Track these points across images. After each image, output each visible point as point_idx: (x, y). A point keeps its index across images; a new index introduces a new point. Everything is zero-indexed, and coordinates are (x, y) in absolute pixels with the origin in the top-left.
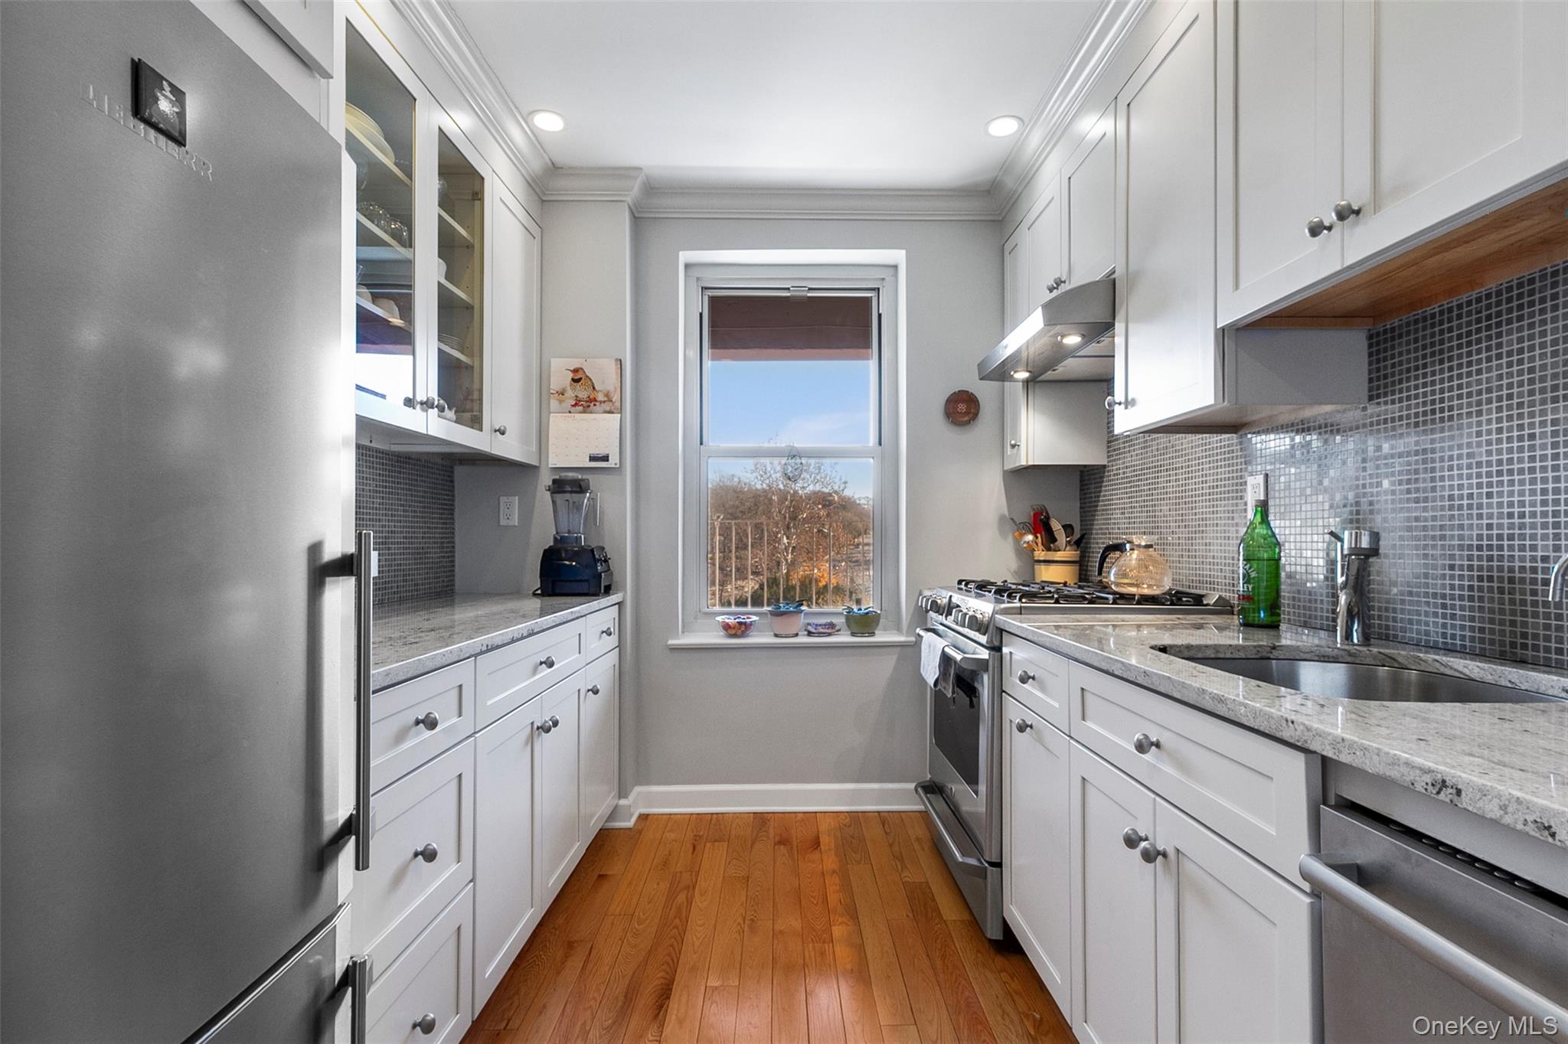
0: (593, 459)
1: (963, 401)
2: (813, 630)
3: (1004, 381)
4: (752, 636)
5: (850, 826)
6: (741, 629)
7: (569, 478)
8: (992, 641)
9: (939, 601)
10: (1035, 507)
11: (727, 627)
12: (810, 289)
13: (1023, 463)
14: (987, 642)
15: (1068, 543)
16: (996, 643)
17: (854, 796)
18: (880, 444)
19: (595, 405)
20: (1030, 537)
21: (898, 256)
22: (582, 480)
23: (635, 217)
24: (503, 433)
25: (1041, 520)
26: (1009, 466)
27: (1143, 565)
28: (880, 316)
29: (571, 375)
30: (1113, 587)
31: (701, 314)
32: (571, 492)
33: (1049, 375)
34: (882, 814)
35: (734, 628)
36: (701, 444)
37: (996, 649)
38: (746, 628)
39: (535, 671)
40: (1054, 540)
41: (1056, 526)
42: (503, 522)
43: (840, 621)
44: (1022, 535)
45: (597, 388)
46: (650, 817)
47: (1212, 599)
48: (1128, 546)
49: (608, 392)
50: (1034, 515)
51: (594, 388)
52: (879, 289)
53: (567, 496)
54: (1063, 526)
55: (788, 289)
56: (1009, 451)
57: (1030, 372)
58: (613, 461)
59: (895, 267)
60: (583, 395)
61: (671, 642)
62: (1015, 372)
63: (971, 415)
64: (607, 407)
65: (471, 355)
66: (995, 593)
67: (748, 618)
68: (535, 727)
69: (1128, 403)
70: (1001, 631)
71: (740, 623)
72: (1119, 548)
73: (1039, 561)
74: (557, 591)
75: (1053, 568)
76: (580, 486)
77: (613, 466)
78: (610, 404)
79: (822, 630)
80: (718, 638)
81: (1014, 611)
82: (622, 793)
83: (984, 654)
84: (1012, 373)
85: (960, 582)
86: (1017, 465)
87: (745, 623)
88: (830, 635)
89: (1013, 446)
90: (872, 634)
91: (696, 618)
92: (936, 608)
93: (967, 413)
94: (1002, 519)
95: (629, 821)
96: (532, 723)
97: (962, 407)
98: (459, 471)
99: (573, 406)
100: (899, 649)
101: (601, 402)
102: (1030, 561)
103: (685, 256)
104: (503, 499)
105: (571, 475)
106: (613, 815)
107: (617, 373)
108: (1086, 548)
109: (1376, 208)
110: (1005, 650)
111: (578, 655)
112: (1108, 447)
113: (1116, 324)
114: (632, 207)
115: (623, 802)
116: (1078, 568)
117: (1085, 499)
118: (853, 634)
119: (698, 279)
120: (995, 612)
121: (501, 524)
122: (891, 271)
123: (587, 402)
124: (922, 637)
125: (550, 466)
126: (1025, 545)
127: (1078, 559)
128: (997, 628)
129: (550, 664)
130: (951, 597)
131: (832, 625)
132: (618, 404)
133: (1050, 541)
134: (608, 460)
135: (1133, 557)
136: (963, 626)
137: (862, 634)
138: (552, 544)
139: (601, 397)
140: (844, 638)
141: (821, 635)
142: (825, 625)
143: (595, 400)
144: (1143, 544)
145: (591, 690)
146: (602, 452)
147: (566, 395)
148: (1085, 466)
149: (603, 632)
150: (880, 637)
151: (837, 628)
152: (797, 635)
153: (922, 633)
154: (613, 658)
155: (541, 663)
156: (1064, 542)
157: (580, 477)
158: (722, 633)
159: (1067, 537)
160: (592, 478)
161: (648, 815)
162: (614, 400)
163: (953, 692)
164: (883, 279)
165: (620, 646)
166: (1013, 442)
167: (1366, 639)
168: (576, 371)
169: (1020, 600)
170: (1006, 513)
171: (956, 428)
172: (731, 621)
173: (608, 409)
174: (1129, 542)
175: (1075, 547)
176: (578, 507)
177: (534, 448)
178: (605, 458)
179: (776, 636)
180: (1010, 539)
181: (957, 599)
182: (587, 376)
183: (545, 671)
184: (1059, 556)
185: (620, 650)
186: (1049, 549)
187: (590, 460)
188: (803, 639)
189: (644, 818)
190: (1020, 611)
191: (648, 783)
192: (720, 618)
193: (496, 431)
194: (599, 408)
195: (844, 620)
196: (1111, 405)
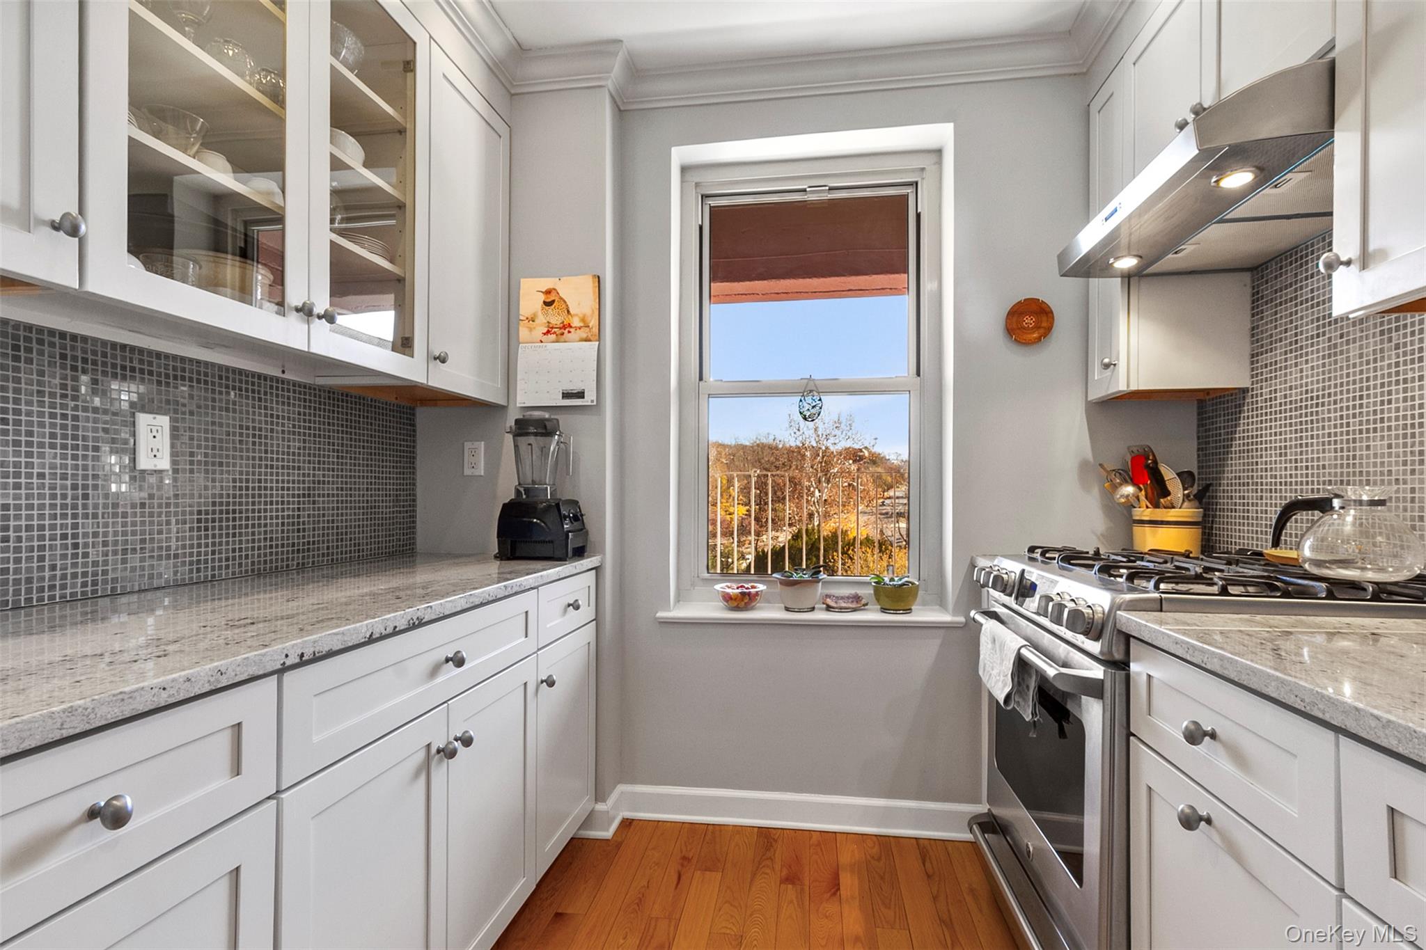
0: (566, 395)
1: (1031, 313)
2: (832, 604)
3: (1088, 276)
4: (761, 609)
5: (879, 859)
6: (743, 601)
7: (534, 417)
8: (1110, 652)
9: (1005, 577)
10: (1135, 449)
11: (727, 598)
12: (831, 189)
13: (1122, 387)
14: (1101, 652)
15: (1187, 497)
16: (1118, 656)
17: (887, 816)
18: (918, 374)
19: (569, 332)
20: (1129, 490)
21: (941, 134)
22: (548, 420)
23: (620, 110)
24: (443, 361)
25: (1148, 466)
26: (1096, 394)
27: (1367, 532)
28: (918, 216)
29: (542, 298)
30: (1307, 566)
31: (701, 228)
32: (536, 434)
33: (1170, 261)
34: (921, 842)
35: (735, 599)
36: (701, 379)
37: (1119, 665)
38: (750, 599)
39: (435, 671)
40: (1166, 493)
41: (1168, 474)
42: (467, 472)
43: (866, 592)
44: (1115, 487)
45: (571, 311)
46: (634, 823)
48: (1336, 503)
49: (584, 316)
50: (1133, 459)
51: (568, 311)
52: (917, 183)
53: (532, 439)
54: (1177, 474)
55: (804, 190)
56: (1097, 373)
57: (1141, 257)
58: (590, 398)
59: (939, 152)
60: (556, 320)
61: (660, 614)
62: (1117, 258)
63: (1042, 331)
64: (583, 333)
66: (1100, 570)
67: (753, 587)
68: (434, 750)
69: (1365, 261)
70: (1127, 638)
71: (743, 594)
72: (1323, 505)
73: (1142, 522)
74: (518, 554)
75: (1163, 531)
76: (545, 427)
77: (590, 404)
78: (587, 329)
79: (844, 605)
80: (716, 611)
81: (1149, 606)
82: (600, 796)
83: (1097, 672)
84: (1111, 261)
85: (1032, 549)
86: (1109, 392)
87: (749, 594)
88: (854, 610)
89: (1107, 366)
90: (908, 611)
91: (693, 585)
92: (1001, 584)
93: (1037, 327)
94: (1084, 467)
95: (608, 830)
96: (429, 746)
97: (1029, 321)
98: (423, 416)
99: (545, 334)
100: (942, 632)
101: (576, 328)
102: (1125, 519)
103: (681, 154)
104: (468, 445)
105: (537, 414)
106: (588, 821)
107: (594, 292)
108: (1209, 504)
110: (1134, 667)
111: (523, 639)
112: (1252, 363)
114: (614, 93)
115: (600, 807)
116: (1200, 531)
117: (1208, 437)
118: (884, 610)
119: (697, 185)
120: (1115, 607)
121: (465, 474)
122: (933, 158)
123: (560, 328)
124: (981, 625)
125: (518, 405)
126: (1123, 500)
127: (1200, 519)
128: (1120, 632)
129: (459, 661)
130: (1023, 571)
131: (857, 598)
132: (595, 330)
133: (1159, 492)
134: (583, 397)
135: (1347, 520)
136: (1058, 621)
137: (896, 611)
138: (513, 497)
139: (576, 322)
140: (872, 615)
141: (842, 610)
142: (848, 598)
143: (570, 326)
144: (1367, 499)
145: (545, 681)
146: (575, 387)
147: (537, 321)
148: (1207, 391)
149: (569, 605)
150: (921, 615)
151: (864, 601)
152: (813, 609)
153: (979, 618)
154: (589, 633)
155: (447, 660)
156: (1180, 495)
157: (547, 416)
158: (722, 604)
159: (1185, 489)
160: (564, 420)
161: (633, 820)
162: (591, 325)
163: (1034, 714)
164: (923, 169)
165: (597, 619)
166: (1106, 361)
168: (548, 292)
169: (1157, 587)
170: (1089, 456)
171: (1022, 350)
172: (734, 591)
173: (584, 336)
174: (1337, 496)
175: (1196, 503)
176: (544, 451)
177: (499, 383)
178: (581, 395)
179: (787, 609)
180: (1096, 491)
181: (1034, 574)
182: (561, 298)
183: (451, 671)
184: (1172, 515)
185: (597, 623)
186: (1156, 505)
187: (563, 397)
188: (821, 615)
189: (627, 824)
190: (1160, 606)
191: (633, 781)
192: (718, 587)
193: (435, 359)
194: (575, 335)
195: (872, 592)
196: (1330, 266)
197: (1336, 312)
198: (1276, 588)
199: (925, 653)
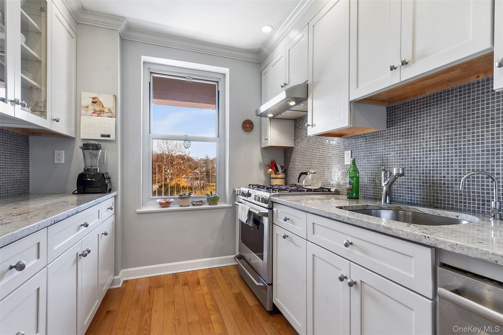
0: (102, 136)
1: (248, 124)
2: (195, 204)
3: (261, 117)
4: (171, 207)
5: (210, 274)
6: (167, 204)
7: (92, 143)
8: (270, 206)
9: (244, 192)
10: (271, 160)
11: (161, 204)
12: (193, 79)
13: (269, 145)
14: (268, 207)
15: (282, 172)
16: (271, 207)
17: (211, 263)
18: (219, 137)
19: (103, 113)
20: (270, 170)
21: (226, 70)
22: (98, 144)
23: (121, 38)
24: (58, 121)
25: (274, 164)
26: (263, 146)
27: (313, 179)
28: (219, 91)
29: (92, 100)
30: (304, 186)
31: (150, 83)
32: (92, 149)
33: (279, 116)
34: (220, 268)
35: (164, 204)
36: (150, 133)
37: (271, 209)
38: (169, 204)
39: (78, 229)
40: (278, 171)
41: (278, 166)
42: (56, 162)
43: (205, 200)
44: (267, 169)
45: (104, 106)
46: (128, 281)
47: (333, 190)
48: (308, 173)
49: (110, 108)
50: (271, 163)
51: (103, 106)
52: (218, 82)
53: (91, 151)
54: (280, 167)
55: (185, 77)
56: (263, 141)
57: (273, 114)
58: (112, 137)
59: (224, 75)
60: (98, 109)
61: (137, 211)
62: (269, 114)
63: (251, 128)
64: (109, 114)
65: (40, 83)
66: (266, 189)
67: (170, 200)
68: (79, 254)
69: (313, 125)
70: (273, 202)
71: (167, 202)
72: (306, 173)
73: (273, 178)
74: (86, 192)
75: (277, 180)
76: (97, 147)
77: (112, 139)
78: (111, 113)
79: (198, 204)
80: (157, 208)
81: (277, 195)
82: (116, 273)
83: (267, 211)
84: (267, 114)
85: (250, 185)
86: (267, 146)
87: (169, 202)
88: (201, 205)
89: (266, 139)
90: (216, 204)
91: (147, 201)
92: (243, 194)
93: (250, 127)
94: (260, 163)
95: (119, 285)
96: (77, 254)
97: (248, 125)
98: (32, 139)
99: (93, 113)
100: (226, 209)
101: (106, 112)
102: (269, 177)
103: (144, 58)
104: (56, 152)
105: (92, 142)
106: (113, 283)
107: (114, 101)
108: (286, 173)
109: (414, 62)
110: (274, 209)
111: (98, 220)
112: (294, 141)
113: (308, 99)
114: (121, 34)
115: (116, 277)
116: (284, 180)
117: (286, 158)
118: (210, 204)
119: (149, 68)
120: (270, 196)
121: (55, 162)
122: (223, 76)
123: (100, 112)
124: (238, 205)
125: (81, 138)
126: (269, 173)
127: (284, 177)
128: (271, 201)
129: (86, 225)
130: (249, 190)
131: (202, 202)
132: (114, 114)
133: (276, 171)
134: (110, 137)
135: (310, 176)
136: (259, 201)
137: (213, 204)
138: (83, 172)
139: (106, 110)
140: (206, 206)
141: (198, 205)
142: (199, 201)
143: (103, 111)
144: (313, 172)
145: (104, 234)
146: (107, 133)
147: (89, 108)
148: (286, 147)
149: (108, 208)
150: (219, 205)
151: (204, 202)
152: (189, 206)
153: (237, 203)
154: (112, 219)
155: (81, 225)
156: (281, 171)
157: (97, 143)
158: (159, 206)
159: (282, 170)
160: (103, 145)
161: (127, 280)
162: (112, 112)
163: (252, 224)
164: (220, 78)
165: (115, 213)
166: (266, 138)
167: (391, 201)
168: (94, 98)
169: (278, 192)
170: (262, 162)
171: (246, 133)
172: (163, 201)
173: (110, 115)
174: (308, 172)
175: (284, 173)
176: (96, 156)
177: (73, 129)
178: (109, 136)
179: (181, 206)
180: (263, 170)
181: (251, 191)
182: (100, 101)
183: (84, 228)
184: (279, 176)
185: (115, 215)
186: (276, 174)
187: (101, 136)
188: (191, 207)
189: (126, 282)
190: (279, 195)
191: (127, 268)
192: (158, 200)
193: (54, 120)
194: (105, 115)
195: (206, 199)
196: (307, 126)
197: (308, 135)
198: (298, 191)
199: (221, 216)
